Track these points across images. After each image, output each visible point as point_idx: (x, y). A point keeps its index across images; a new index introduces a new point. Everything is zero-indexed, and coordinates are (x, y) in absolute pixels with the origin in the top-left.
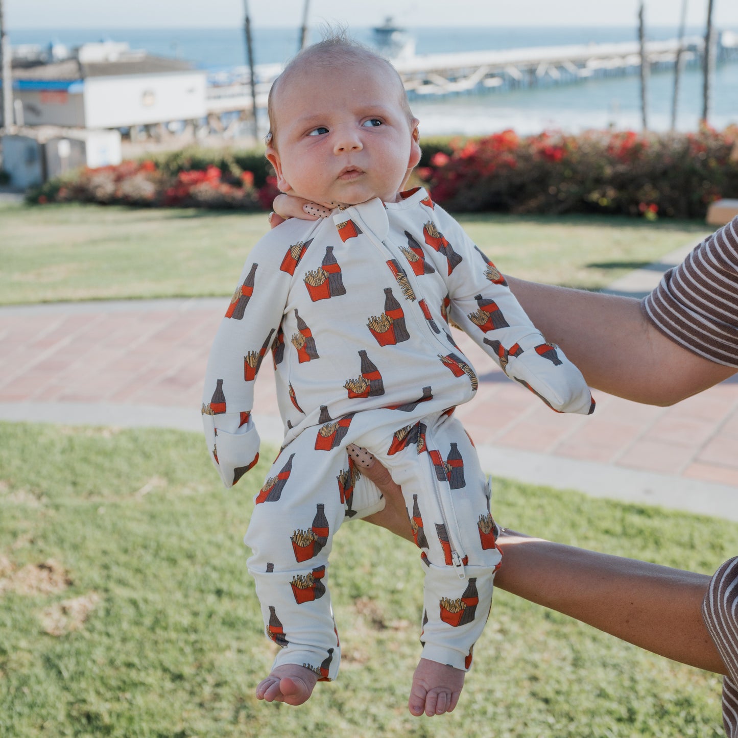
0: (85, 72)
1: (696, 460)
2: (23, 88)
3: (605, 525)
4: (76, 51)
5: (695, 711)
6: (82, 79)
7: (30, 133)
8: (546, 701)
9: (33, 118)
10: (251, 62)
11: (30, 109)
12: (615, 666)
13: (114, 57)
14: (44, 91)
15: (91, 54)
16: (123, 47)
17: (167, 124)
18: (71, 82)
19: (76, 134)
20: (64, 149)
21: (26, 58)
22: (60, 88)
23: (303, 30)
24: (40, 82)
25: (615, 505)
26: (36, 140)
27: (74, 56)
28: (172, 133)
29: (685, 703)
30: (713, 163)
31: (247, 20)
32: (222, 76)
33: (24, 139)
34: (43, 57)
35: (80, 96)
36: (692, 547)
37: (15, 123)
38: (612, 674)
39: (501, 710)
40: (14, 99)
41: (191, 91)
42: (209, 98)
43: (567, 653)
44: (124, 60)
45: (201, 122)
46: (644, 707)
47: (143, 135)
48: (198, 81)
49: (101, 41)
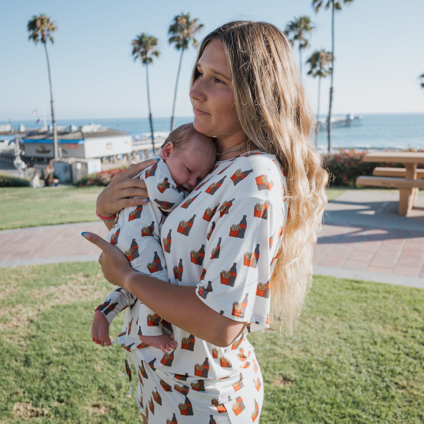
0: (85, 136)
1: (369, 265)
2: (62, 143)
3: (346, 286)
4: (80, 128)
5: (396, 341)
6: (83, 139)
7: (65, 160)
8: (345, 339)
9: (65, 155)
10: (152, 131)
11: (63, 151)
12: (365, 329)
13: (95, 130)
14: (68, 144)
15: (86, 129)
16: (99, 126)
17: (117, 156)
18: (79, 140)
19: (83, 160)
20: (79, 166)
21: (61, 131)
22: (75, 142)
23: (172, 118)
24: (67, 140)
25: (347, 280)
26: (67, 163)
27: (80, 130)
28: (119, 159)
29: (392, 338)
30: (346, 165)
31: (150, 115)
32: (137, 137)
33: (63, 162)
34: (68, 131)
35: (83, 145)
36: (378, 292)
37: (59, 156)
38: (364, 331)
39: (330, 343)
40: (58, 147)
41: (126, 143)
42: (133, 145)
43: (346, 325)
44: (99, 131)
45: (129, 155)
46: (379, 340)
47: (107, 161)
48: (128, 139)
49: (90, 124)
